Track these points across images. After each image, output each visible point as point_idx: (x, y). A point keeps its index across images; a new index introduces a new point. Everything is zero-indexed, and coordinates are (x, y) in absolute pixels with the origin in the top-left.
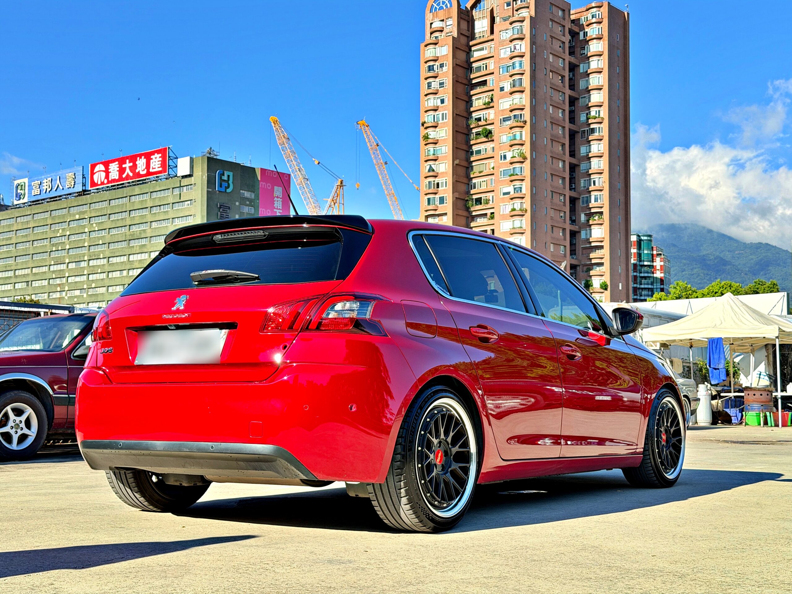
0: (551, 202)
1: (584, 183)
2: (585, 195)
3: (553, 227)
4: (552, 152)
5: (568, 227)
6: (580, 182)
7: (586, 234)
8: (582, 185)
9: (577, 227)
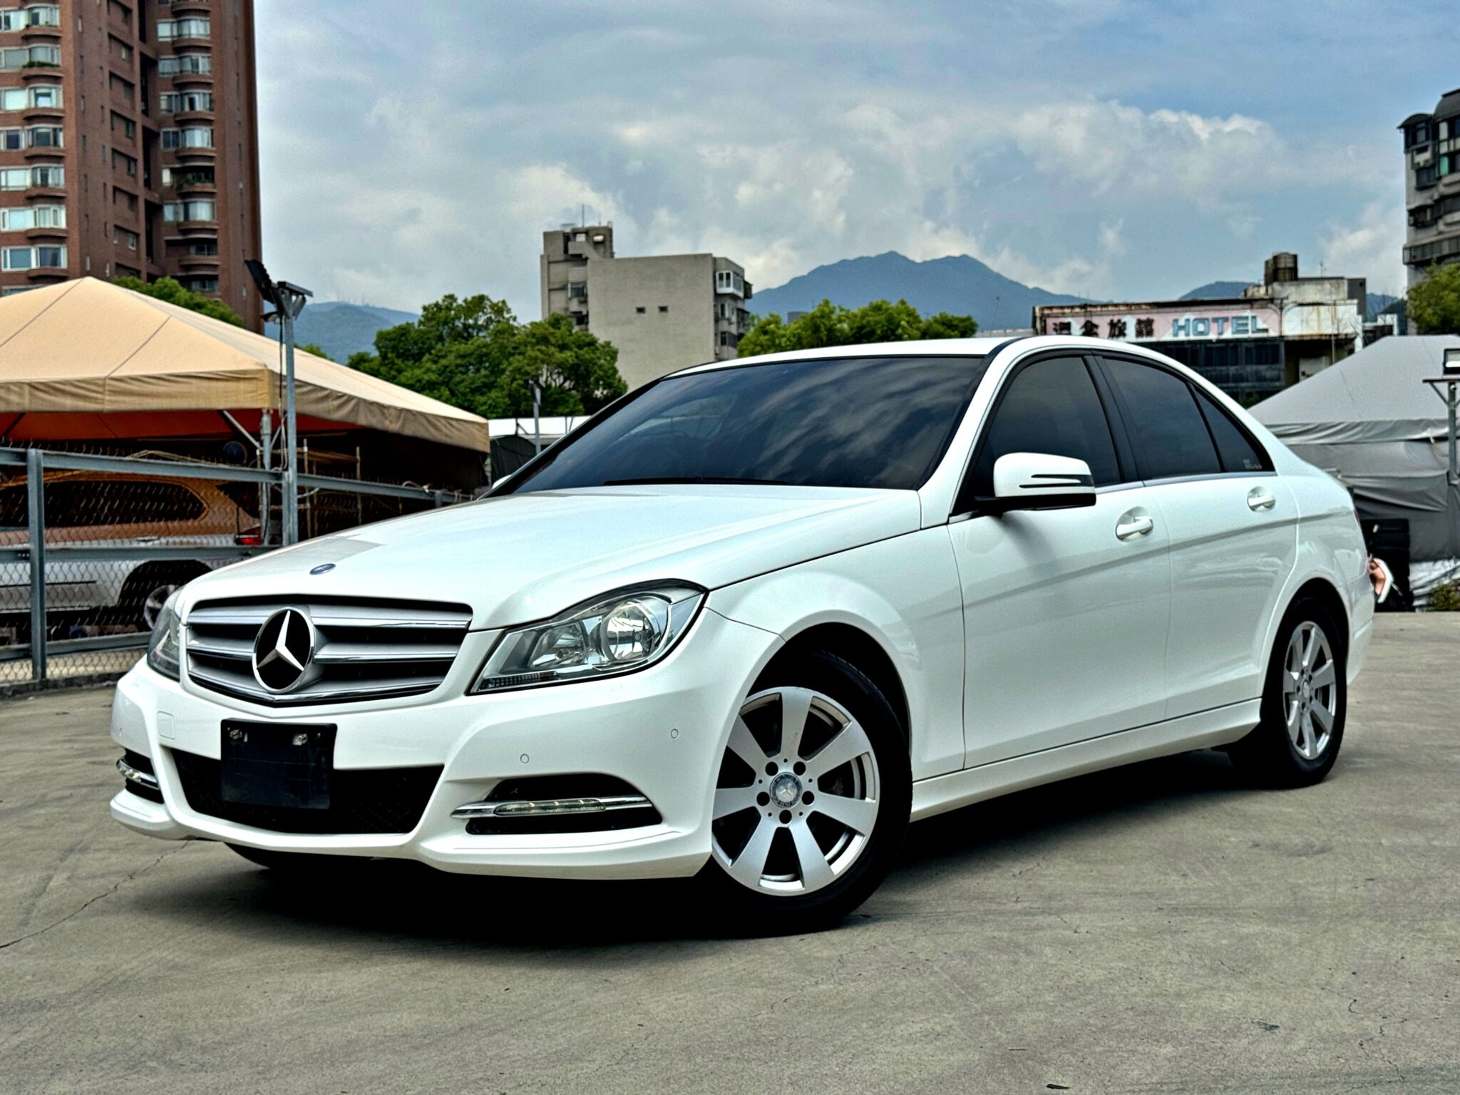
0: (112, 135)
1: (170, 104)
2: (170, 127)
3: (116, 189)
4: (110, 25)
5: (141, 192)
6: (159, 100)
7: (176, 213)
8: (164, 105)
9: (157, 196)
